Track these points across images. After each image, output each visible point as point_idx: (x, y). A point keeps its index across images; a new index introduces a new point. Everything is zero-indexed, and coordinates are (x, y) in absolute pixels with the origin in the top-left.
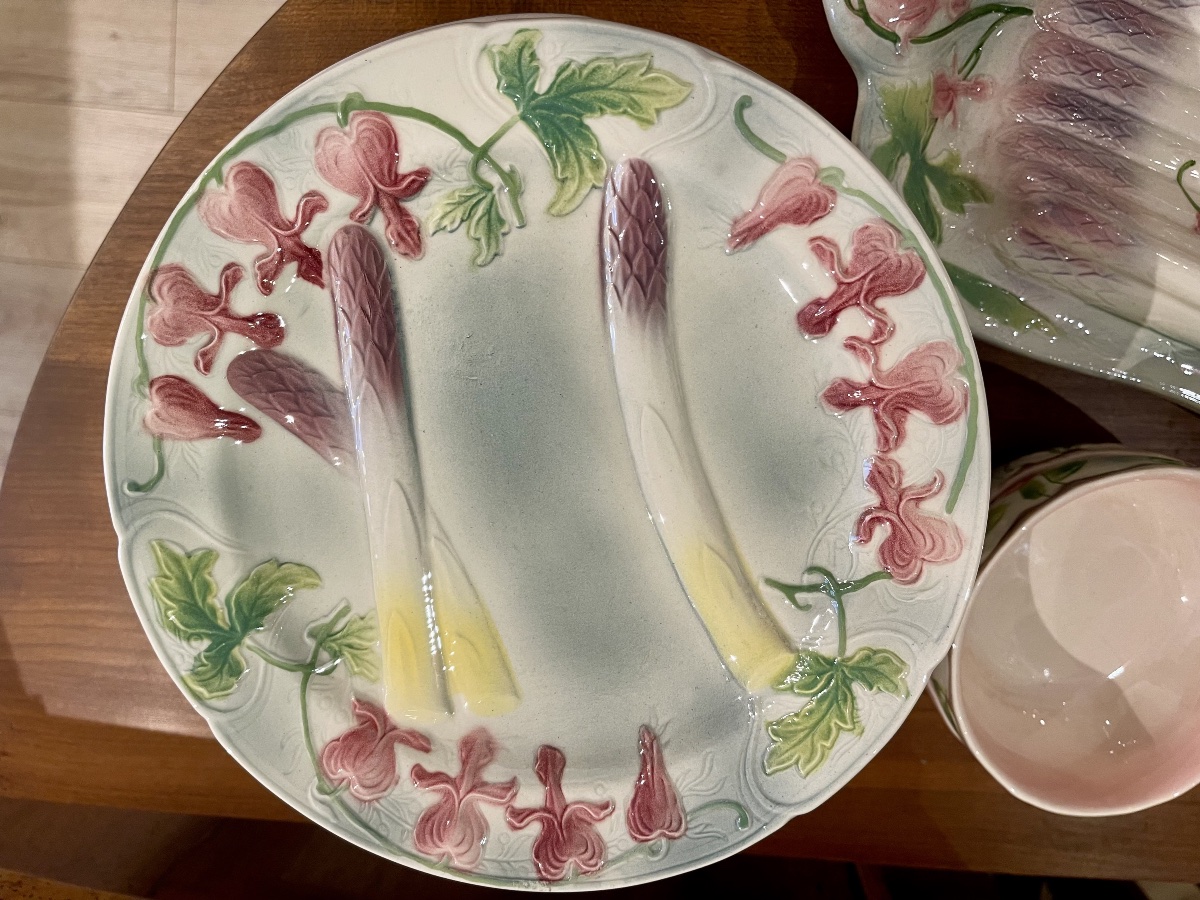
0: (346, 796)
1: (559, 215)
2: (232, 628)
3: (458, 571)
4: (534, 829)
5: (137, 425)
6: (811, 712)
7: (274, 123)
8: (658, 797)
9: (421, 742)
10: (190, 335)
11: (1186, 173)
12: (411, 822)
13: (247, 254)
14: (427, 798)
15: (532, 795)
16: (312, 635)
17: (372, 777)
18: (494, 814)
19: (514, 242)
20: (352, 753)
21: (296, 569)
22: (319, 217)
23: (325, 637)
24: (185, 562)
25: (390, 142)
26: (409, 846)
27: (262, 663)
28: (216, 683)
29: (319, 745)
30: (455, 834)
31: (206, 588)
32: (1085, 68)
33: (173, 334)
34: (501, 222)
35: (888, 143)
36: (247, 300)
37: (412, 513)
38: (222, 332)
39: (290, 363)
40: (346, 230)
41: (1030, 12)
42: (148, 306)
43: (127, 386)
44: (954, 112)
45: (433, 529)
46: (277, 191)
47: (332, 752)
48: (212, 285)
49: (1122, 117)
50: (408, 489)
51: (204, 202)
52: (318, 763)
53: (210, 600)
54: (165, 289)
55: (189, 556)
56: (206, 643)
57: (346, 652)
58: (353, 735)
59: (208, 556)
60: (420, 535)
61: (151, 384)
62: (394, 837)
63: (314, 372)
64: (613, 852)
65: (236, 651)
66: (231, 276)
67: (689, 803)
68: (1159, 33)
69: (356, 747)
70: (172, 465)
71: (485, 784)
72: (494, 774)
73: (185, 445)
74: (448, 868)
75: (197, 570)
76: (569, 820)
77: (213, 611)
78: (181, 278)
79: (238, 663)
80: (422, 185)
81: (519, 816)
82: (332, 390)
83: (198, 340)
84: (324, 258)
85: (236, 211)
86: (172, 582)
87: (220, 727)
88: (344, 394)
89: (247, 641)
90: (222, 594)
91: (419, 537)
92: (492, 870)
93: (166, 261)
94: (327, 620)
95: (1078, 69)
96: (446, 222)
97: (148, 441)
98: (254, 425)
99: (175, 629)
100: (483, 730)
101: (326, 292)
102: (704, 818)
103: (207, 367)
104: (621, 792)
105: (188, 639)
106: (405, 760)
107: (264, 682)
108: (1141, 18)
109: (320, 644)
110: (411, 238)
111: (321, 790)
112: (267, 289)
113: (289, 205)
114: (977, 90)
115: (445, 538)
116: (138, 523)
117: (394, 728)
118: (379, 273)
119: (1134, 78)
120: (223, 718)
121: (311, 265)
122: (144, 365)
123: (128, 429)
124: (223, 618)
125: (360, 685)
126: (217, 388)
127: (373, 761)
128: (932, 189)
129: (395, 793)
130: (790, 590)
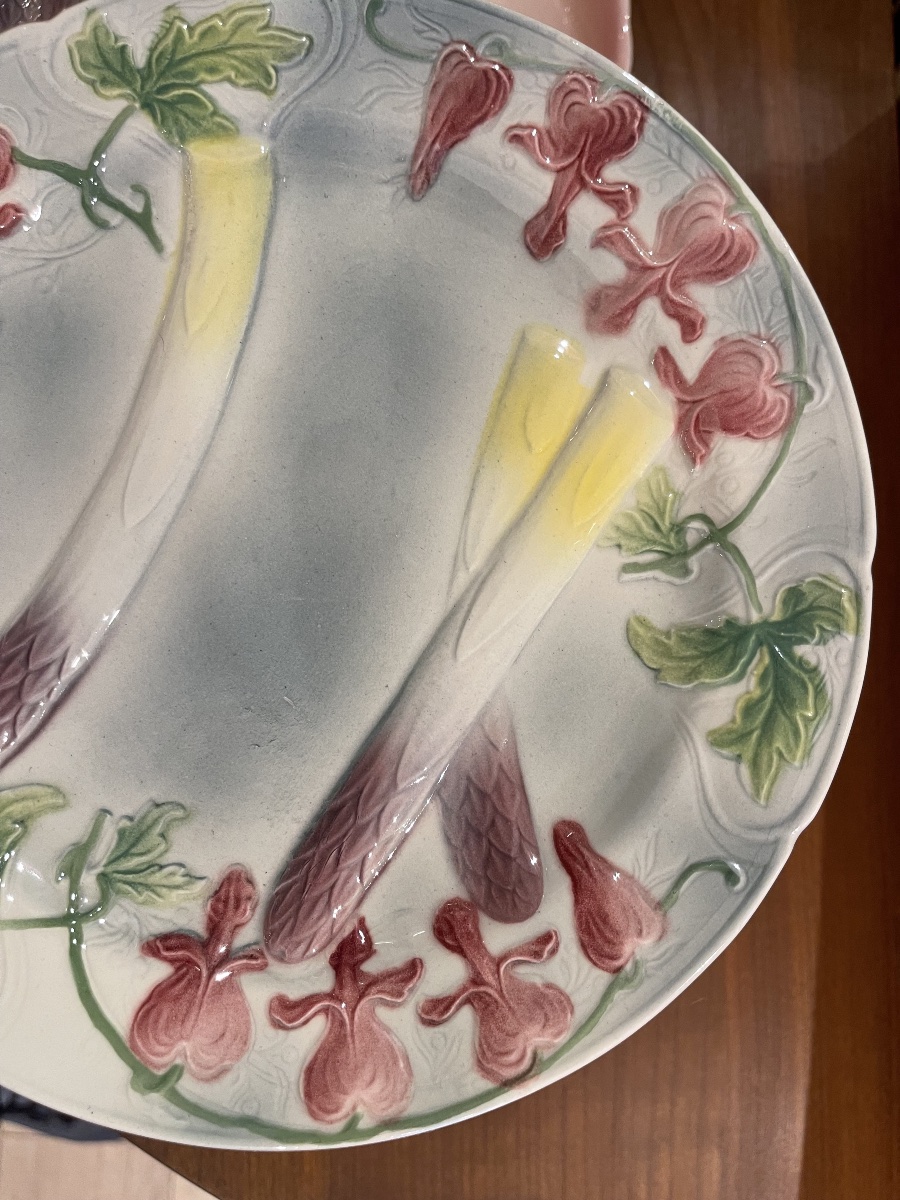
0: (789, 366)
1: (58, 791)
2: (760, 643)
3: (474, 515)
4: (614, 172)
5: (672, 940)
6: (212, 70)
7: (244, 1131)
8: (450, 104)
9: (664, 363)
10: (534, 986)
12: (739, 286)
13: (399, 1021)
14: (704, 297)
15: (587, 214)
16: (686, 572)
17: (745, 365)
18: (645, 222)
19: (129, 802)
20: (743, 408)
21: (645, 654)
22: (294, 994)
23: (675, 558)
24: (748, 754)
25: (149, 1010)
26: (763, 258)
27: (760, 582)
28: (825, 600)
29: (773, 445)
30: (701, 233)
31: (749, 710)
33: (549, 1003)
34: (122, 833)
36: (445, 972)
37: (469, 611)
38: (499, 962)
39: (464, 872)
40: (281, 959)
42: (546, 1055)
43: (646, 989)
45: (463, 579)
46: (309, 1058)
47: (766, 427)
48: (464, 1020)
50: (451, 641)
51: (391, 1112)
52: (789, 428)
53: (757, 693)
54: (513, 1057)
55: (738, 758)
56: (800, 650)
57: (665, 525)
58: (729, 428)
59: (720, 740)
60: (480, 583)
61: (618, 970)
62: (772, 281)
63: (448, 840)
64: (547, 81)
65: (776, 617)
66: (436, 1011)
67: (422, 72)
69: (736, 410)
70: (675, 866)
71: (630, 265)
72: (610, 269)
73: (641, 876)
74: (741, 201)
75: (742, 737)
76: (568, 152)
77: (763, 679)
78: (487, 1056)
79: (785, 602)
80: (165, 937)
81: (619, 200)
82: (446, 810)
83: (532, 974)
84: (332, 948)
85: (367, 1075)
86: (779, 744)
87: (862, 551)
88: (437, 792)
89: (755, 617)
90: (739, 689)
91: (483, 582)
92: (693, 162)
93: (485, 1085)
94: (657, 573)
96: (179, 880)
97: (677, 914)
98: (557, 837)
99: (820, 691)
100: (590, 327)
101: (366, 910)
102: (418, 43)
103: (546, 938)
104: (486, 141)
105: (815, 670)
106: (691, 360)
107: (776, 559)
109: (686, 553)
110: (229, 894)
111: (810, 394)
112: (413, 969)
113: (313, 1032)
115: (458, 559)
116: (761, 837)
117: (681, 402)
118: (289, 887)
120: (850, 557)
121: (349, 956)
122: (606, 996)
123: (682, 946)
124: (761, 661)
125: (680, 477)
126: (557, 909)
127: (728, 383)
129: (732, 330)
130: (144, 221)
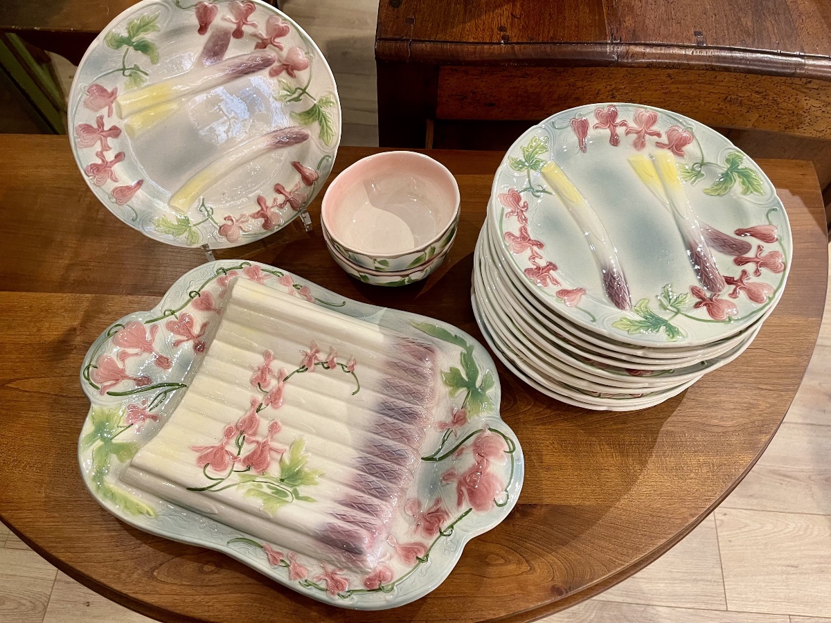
0: (683, 127)
1: (645, 299)
2: (731, 173)
3: (657, 195)
4: (618, 120)
5: (779, 227)
6: (536, 153)
8: (580, 130)
9: (659, 145)
10: (767, 255)
11: (356, 390)
12: (659, 121)
13: (752, 279)
14: (655, 128)
15: (620, 131)
16: (703, 175)
17: (675, 133)
18: (632, 124)
19: (659, 291)
20: (683, 140)
21: (713, 194)
22: (731, 292)
23: (698, 174)
24: (752, 190)
25: (710, 312)
26: (659, 114)
27: (719, 164)
28: (734, 156)
29: (694, 141)
30: (644, 118)
31: (743, 183)
32: (401, 431)
33: (773, 255)
34: (665, 297)
35: (487, 389)
36: (750, 267)
37: (677, 211)
38: (757, 257)
39: (730, 253)
40: (720, 291)
41: (422, 459)
42: (784, 261)
43: (785, 237)
44: (453, 414)
45: (668, 207)
46: (747, 297)
47: (690, 139)
48: (763, 270)
49: (384, 412)
50: (680, 217)
51: (773, 291)
52: (694, 136)
53: (741, 180)
54: (780, 266)
55: (751, 192)
56: (739, 167)
57: (690, 171)
58: (684, 144)
59: (745, 193)
60: (672, 204)
61: (777, 239)
62: (665, 116)
63: (720, 252)
64: (593, 114)
65: (729, 166)
66: (757, 273)
67: (569, 128)
68: (370, 447)
69: (682, 141)
70: (764, 217)
71: (637, 133)
72: (633, 136)
73: (760, 224)
74: (646, 108)
75: (748, 188)
76: (607, 123)
77: (739, 177)
78: (775, 269)
79: (727, 163)
80: (696, 305)
81: (623, 124)
82: (712, 246)
83: (763, 254)
84: (725, 283)
85: (761, 290)
86: (755, 183)
87: (729, 143)
88: (708, 246)
89: (726, 170)
90: (737, 182)
91: (673, 203)
92: (630, 108)
93: (782, 274)
94: (698, 180)
95: (404, 430)
96: (684, 296)
97: (774, 223)
98: (737, 234)
99: (751, 170)
100: (638, 150)
101: (722, 274)
102: (565, 125)
103: (759, 247)
104: (591, 132)
105: (746, 168)
106: (664, 139)
107: (717, 158)
108: (378, 452)
109: (700, 172)
110: (695, 291)
111: (691, 128)
112: (744, 272)
113: (742, 294)
114: (443, 425)
115: (664, 204)
116: (771, 199)
117: (669, 149)
118: (705, 280)
119: (380, 428)
120: (730, 147)
121: (729, 281)
122: (781, 244)
123: (782, 227)
124: (735, 175)
125: (682, 161)
126: (755, 242)
127: (675, 138)
128: (464, 376)
129: (666, 129)
130: (544, 191)
